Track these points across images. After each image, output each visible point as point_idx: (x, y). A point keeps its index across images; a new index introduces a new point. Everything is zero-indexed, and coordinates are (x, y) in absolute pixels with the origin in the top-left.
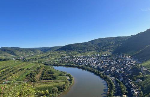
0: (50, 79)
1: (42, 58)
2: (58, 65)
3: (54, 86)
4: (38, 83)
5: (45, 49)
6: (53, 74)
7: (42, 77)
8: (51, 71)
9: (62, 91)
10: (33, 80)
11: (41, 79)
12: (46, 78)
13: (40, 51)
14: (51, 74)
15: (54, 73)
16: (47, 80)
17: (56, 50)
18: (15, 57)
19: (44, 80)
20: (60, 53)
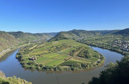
0: (83, 57)
1: (96, 40)
2: (104, 48)
3: (79, 63)
4: (74, 57)
5: (105, 32)
6: (87, 54)
7: (79, 54)
8: (87, 51)
9: (83, 68)
10: (72, 55)
11: (78, 55)
12: (81, 55)
13: (100, 34)
14: (86, 54)
15: (89, 54)
16: (81, 57)
17: (113, 34)
18: (78, 37)
19: (79, 56)
20: (115, 37)
